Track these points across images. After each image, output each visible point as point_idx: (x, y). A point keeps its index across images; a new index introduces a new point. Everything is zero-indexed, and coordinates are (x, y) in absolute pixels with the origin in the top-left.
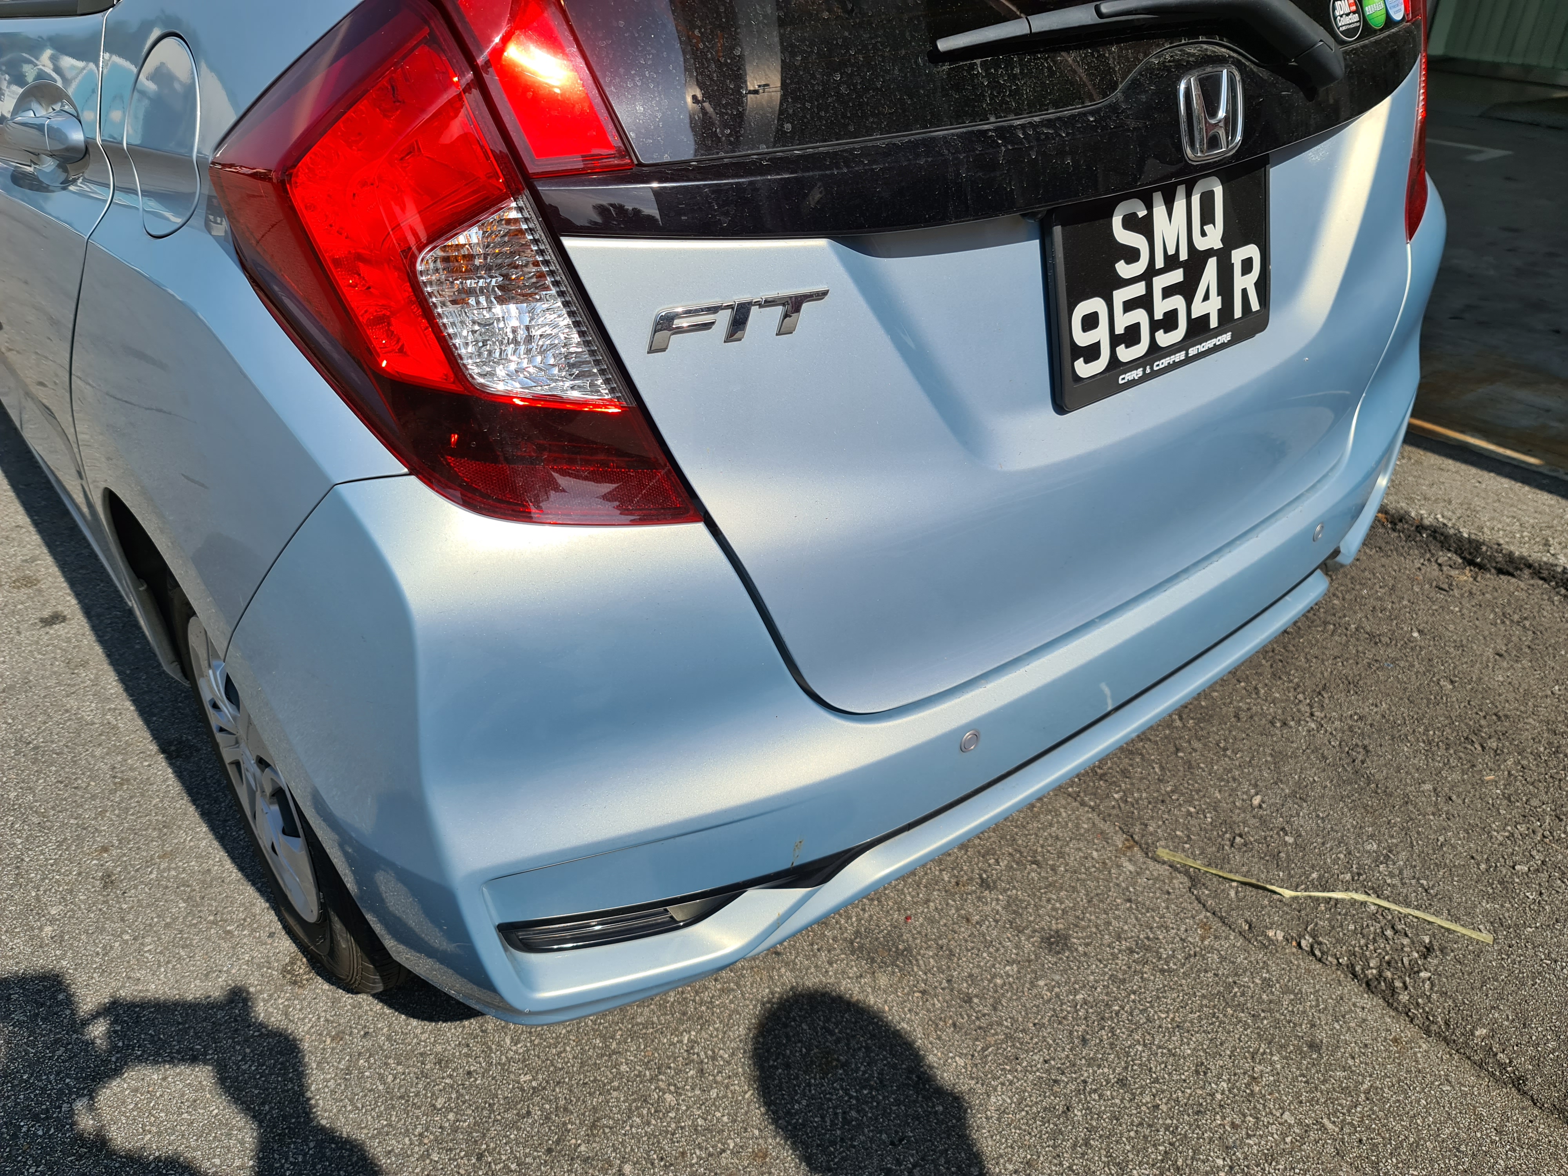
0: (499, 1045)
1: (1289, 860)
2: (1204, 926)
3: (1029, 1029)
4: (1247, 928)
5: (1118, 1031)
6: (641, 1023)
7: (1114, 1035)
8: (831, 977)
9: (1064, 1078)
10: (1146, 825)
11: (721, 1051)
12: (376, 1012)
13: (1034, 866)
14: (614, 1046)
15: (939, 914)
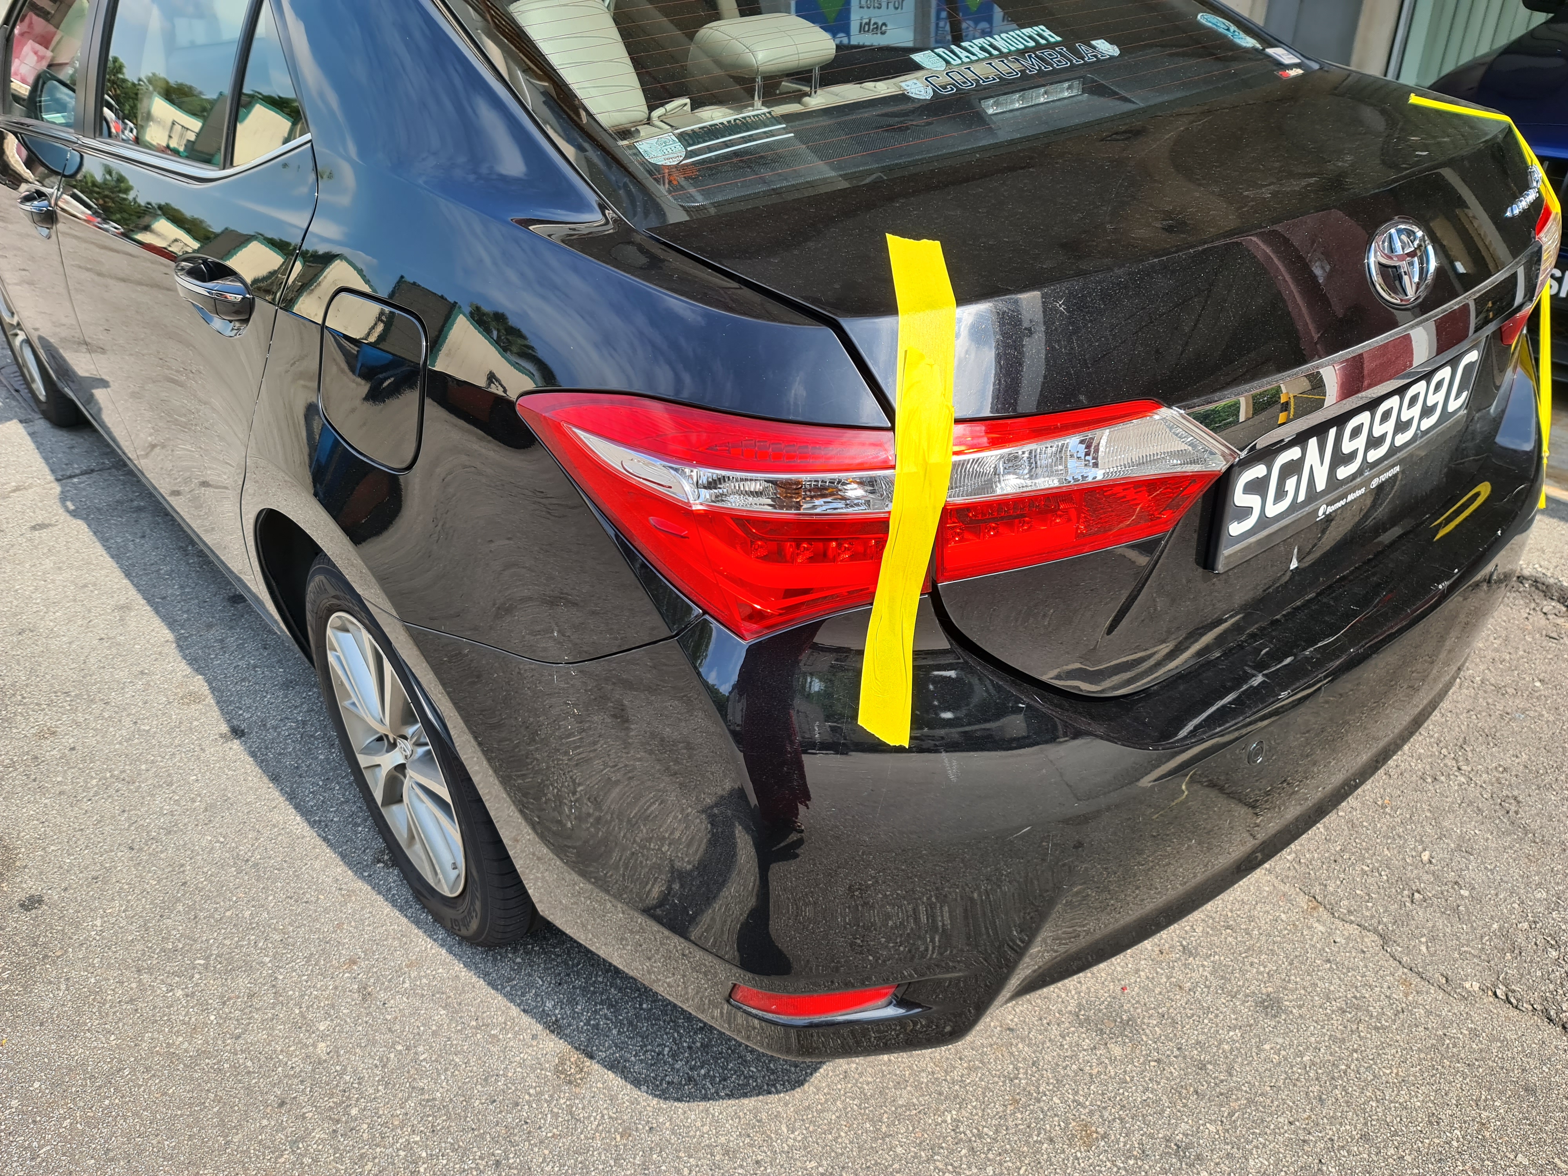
0: (776, 1133)
1: (1469, 913)
2: (1405, 982)
3: (1267, 1093)
4: (1444, 982)
5: (1350, 1089)
6: (903, 1106)
7: (1347, 1093)
8: (1067, 1049)
9: (1311, 1138)
10: (1326, 886)
11: (985, 1129)
12: (653, 1107)
13: (1228, 931)
14: (884, 1129)
15: (1152, 983)
